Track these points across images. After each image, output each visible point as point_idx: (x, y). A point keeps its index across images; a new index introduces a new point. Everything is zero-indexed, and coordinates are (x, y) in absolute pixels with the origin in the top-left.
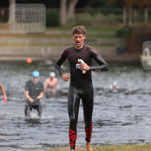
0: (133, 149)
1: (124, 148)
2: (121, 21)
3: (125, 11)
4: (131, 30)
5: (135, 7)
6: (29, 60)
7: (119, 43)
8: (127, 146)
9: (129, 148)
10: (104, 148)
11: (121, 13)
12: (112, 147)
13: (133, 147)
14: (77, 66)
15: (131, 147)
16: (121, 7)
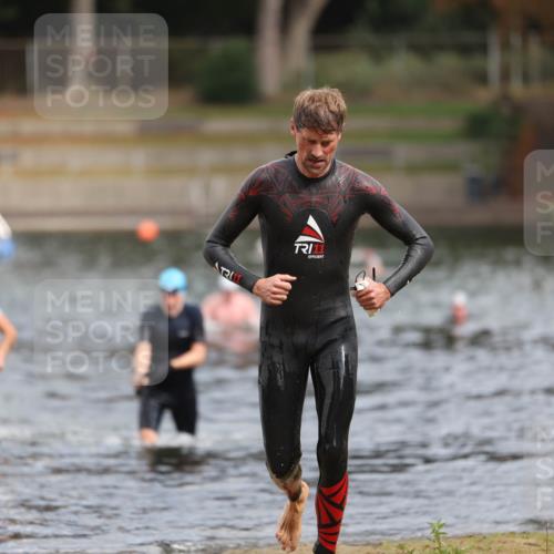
0: (533, 548)
1: (500, 545)
2: (482, 78)
3: (494, 40)
4: (518, 110)
5: (533, 26)
6: (148, 228)
7: (474, 158)
8: (511, 539)
9: (519, 544)
10: (427, 546)
11: (483, 49)
12: (456, 544)
13: (531, 541)
14: (298, 245)
15: (526, 541)
16: (482, 27)
